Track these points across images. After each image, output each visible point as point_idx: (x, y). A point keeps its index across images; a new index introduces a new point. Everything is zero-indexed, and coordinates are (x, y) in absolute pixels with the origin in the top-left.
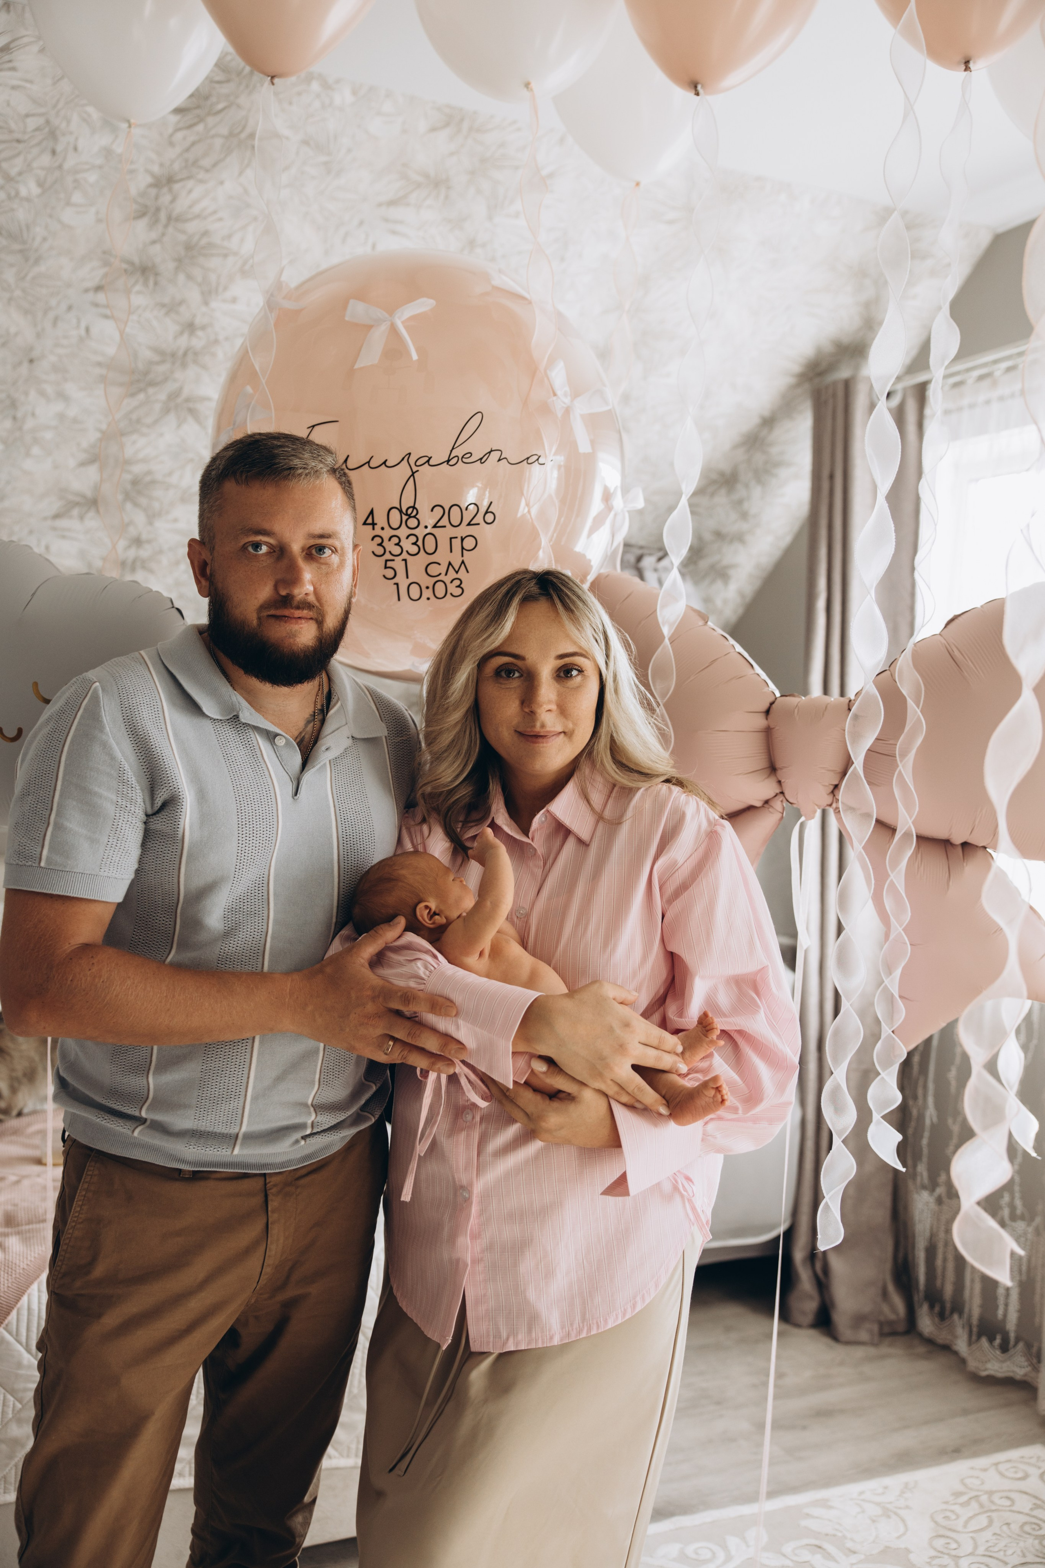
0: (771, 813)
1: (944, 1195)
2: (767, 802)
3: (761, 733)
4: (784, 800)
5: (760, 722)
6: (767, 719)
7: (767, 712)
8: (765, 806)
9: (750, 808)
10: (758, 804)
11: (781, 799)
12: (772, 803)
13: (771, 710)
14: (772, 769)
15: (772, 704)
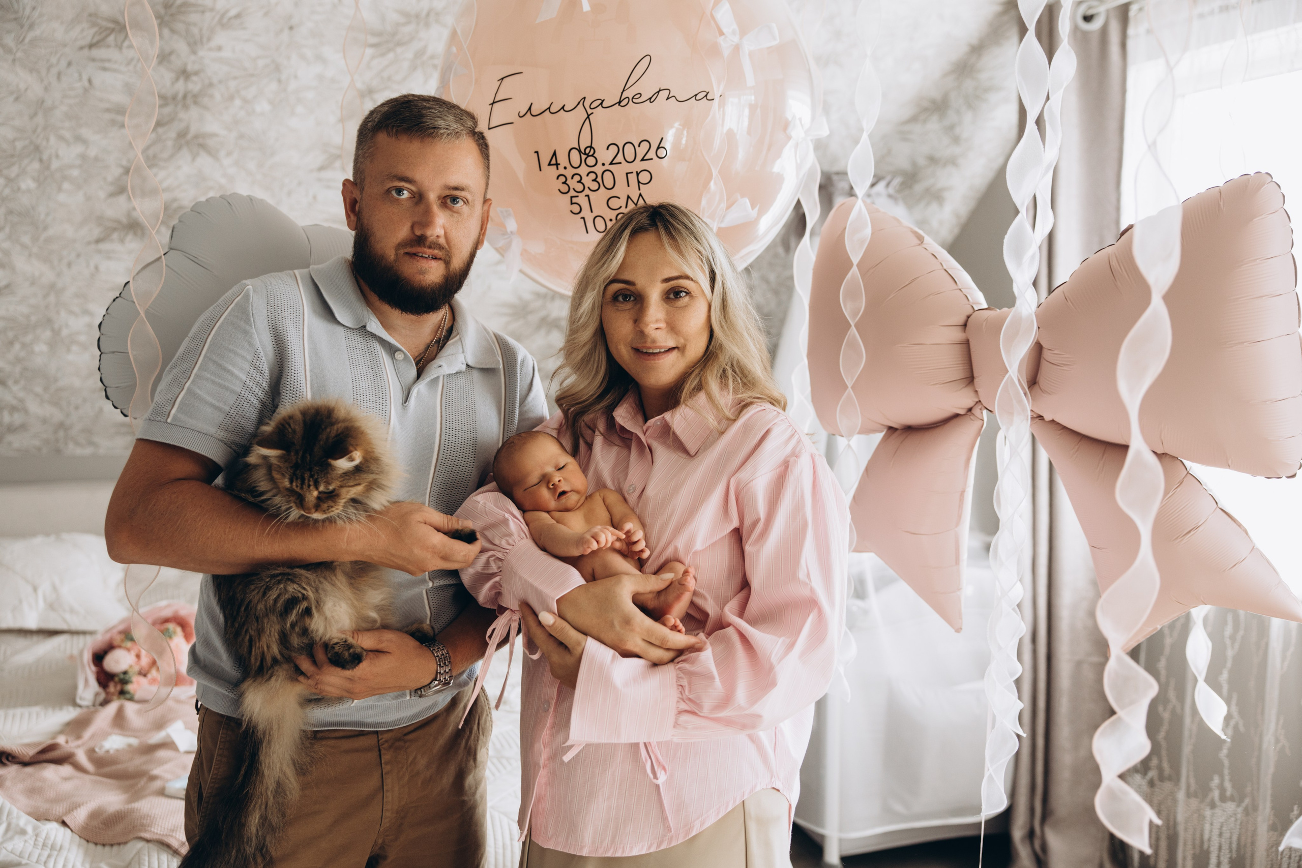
0: (972, 420)
1: (1156, 778)
2: (970, 410)
3: (963, 345)
4: (983, 408)
5: (957, 335)
6: (965, 332)
7: (965, 325)
8: (969, 413)
9: (956, 416)
10: (962, 412)
11: (980, 407)
12: (973, 411)
13: (968, 324)
14: (970, 379)
15: (968, 317)
